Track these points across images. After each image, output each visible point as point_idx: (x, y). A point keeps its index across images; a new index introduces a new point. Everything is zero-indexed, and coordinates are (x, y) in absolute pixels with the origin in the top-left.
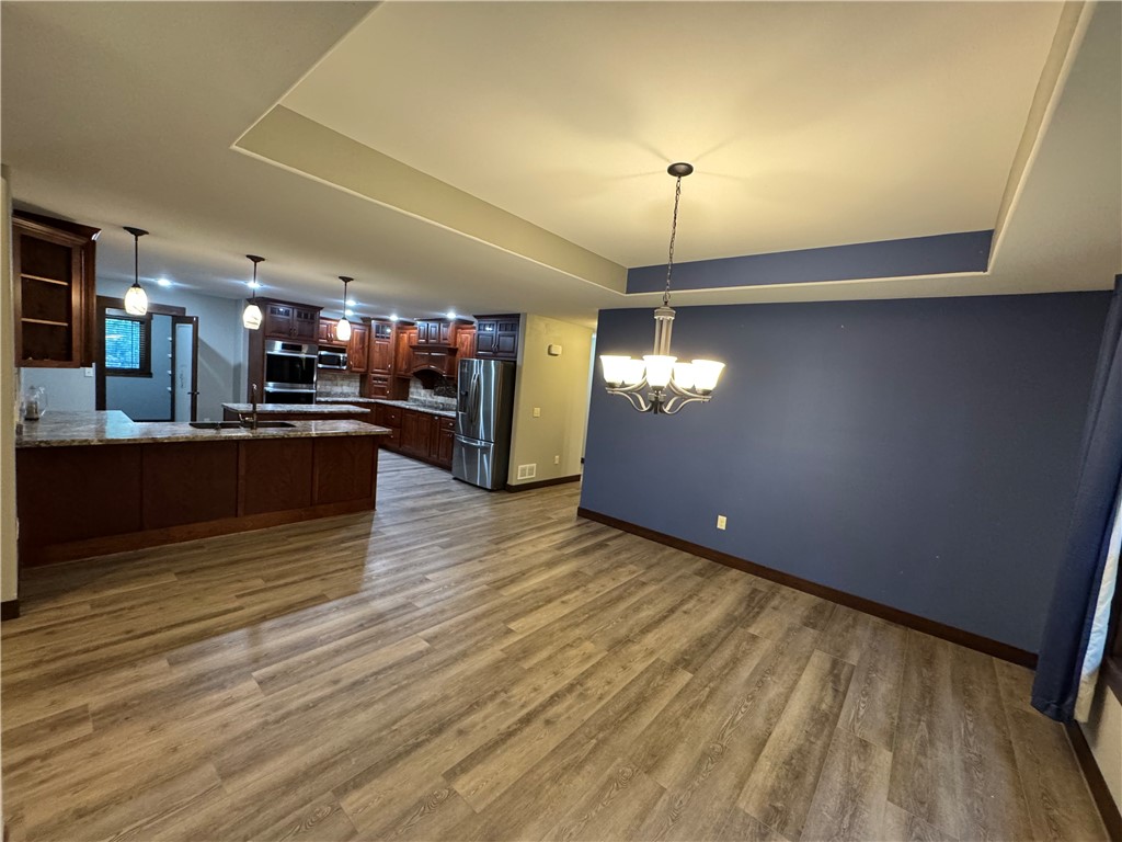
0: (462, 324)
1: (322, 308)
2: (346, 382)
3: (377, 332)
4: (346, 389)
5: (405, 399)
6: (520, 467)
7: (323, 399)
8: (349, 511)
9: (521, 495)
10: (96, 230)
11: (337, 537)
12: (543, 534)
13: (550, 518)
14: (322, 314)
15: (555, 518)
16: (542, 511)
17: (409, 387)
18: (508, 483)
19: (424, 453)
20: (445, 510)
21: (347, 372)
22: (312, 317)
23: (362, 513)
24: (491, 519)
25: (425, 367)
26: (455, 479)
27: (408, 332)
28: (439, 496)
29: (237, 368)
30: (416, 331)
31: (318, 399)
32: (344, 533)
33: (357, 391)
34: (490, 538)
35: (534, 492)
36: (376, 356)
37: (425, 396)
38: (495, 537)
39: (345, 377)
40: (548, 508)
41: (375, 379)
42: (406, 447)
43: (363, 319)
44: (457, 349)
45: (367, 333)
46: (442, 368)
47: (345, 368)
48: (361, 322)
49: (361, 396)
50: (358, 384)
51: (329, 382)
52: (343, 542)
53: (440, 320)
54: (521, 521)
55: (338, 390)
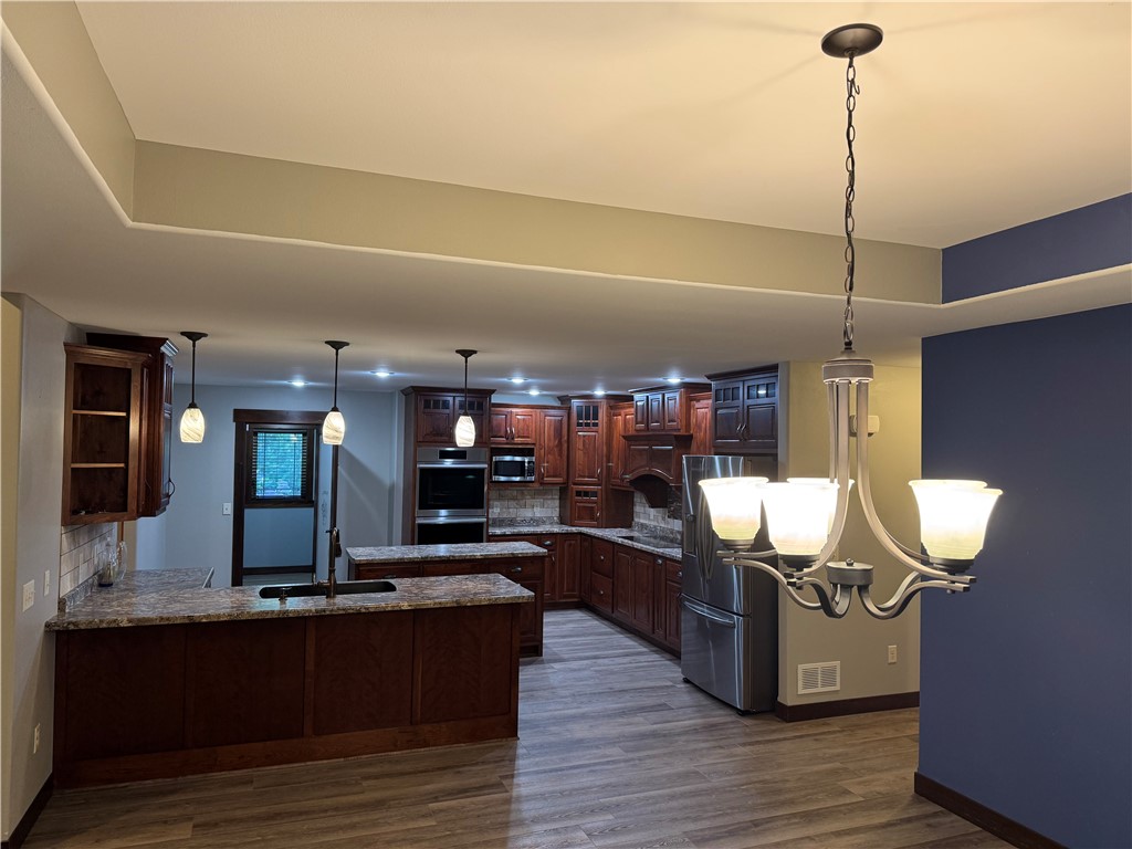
0: (692, 391)
1: (493, 391)
2: (538, 501)
3: (580, 417)
4: (538, 512)
5: (628, 524)
6: (801, 667)
7: (498, 531)
8: (474, 737)
9: (805, 728)
10: (163, 341)
11: (429, 787)
12: (811, 831)
13: (846, 792)
14: (495, 399)
15: (858, 791)
16: (834, 772)
17: (633, 504)
18: (779, 699)
19: (645, 627)
20: (637, 749)
21: (536, 485)
22: (480, 406)
23: (493, 743)
24: (716, 782)
25: (644, 471)
26: (686, 681)
27: (623, 412)
28: (639, 719)
29: (392, 489)
30: (633, 410)
31: (492, 531)
32: (448, 782)
33: (556, 514)
34: (691, 826)
35: (837, 722)
36: (579, 456)
37: (656, 518)
38: (705, 824)
39: (536, 494)
40: (851, 766)
41: (579, 493)
42: (622, 613)
43: (560, 398)
44: (691, 436)
45: (565, 419)
46: (668, 470)
47: (533, 478)
48: (557, 404)
49: (562, 521)
50: (557, 503)
51: (512, 503)
52: (436, 799)
53: (664, 388)
54: (780, 792)
55: (527, 513)
